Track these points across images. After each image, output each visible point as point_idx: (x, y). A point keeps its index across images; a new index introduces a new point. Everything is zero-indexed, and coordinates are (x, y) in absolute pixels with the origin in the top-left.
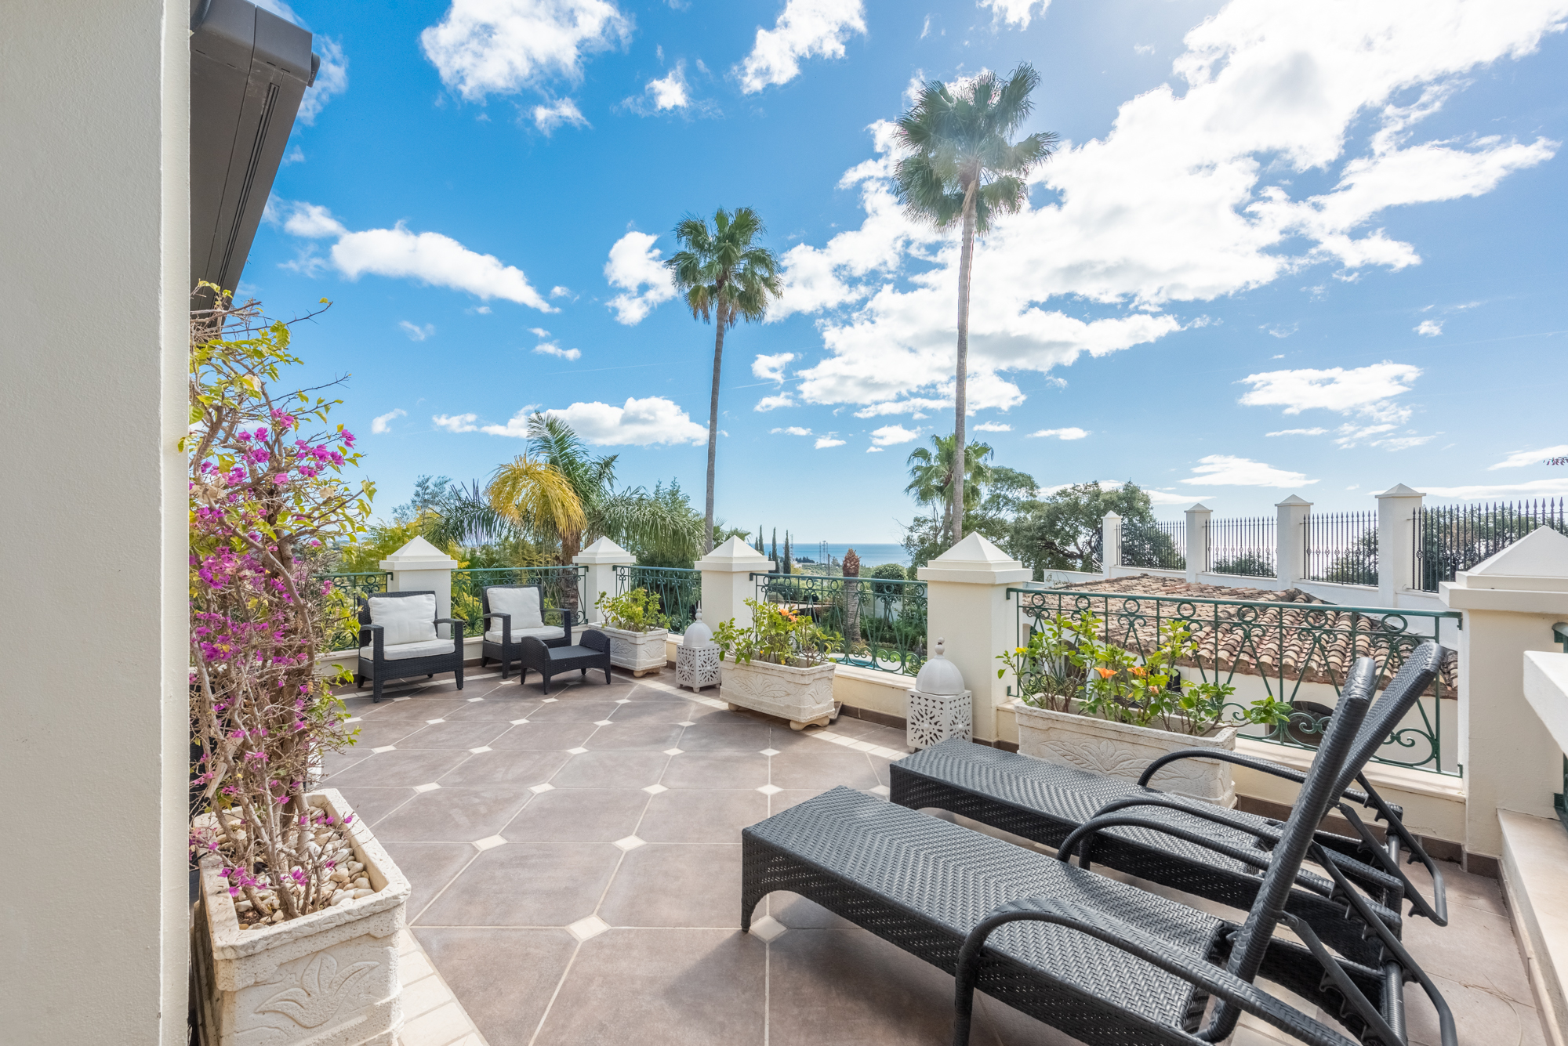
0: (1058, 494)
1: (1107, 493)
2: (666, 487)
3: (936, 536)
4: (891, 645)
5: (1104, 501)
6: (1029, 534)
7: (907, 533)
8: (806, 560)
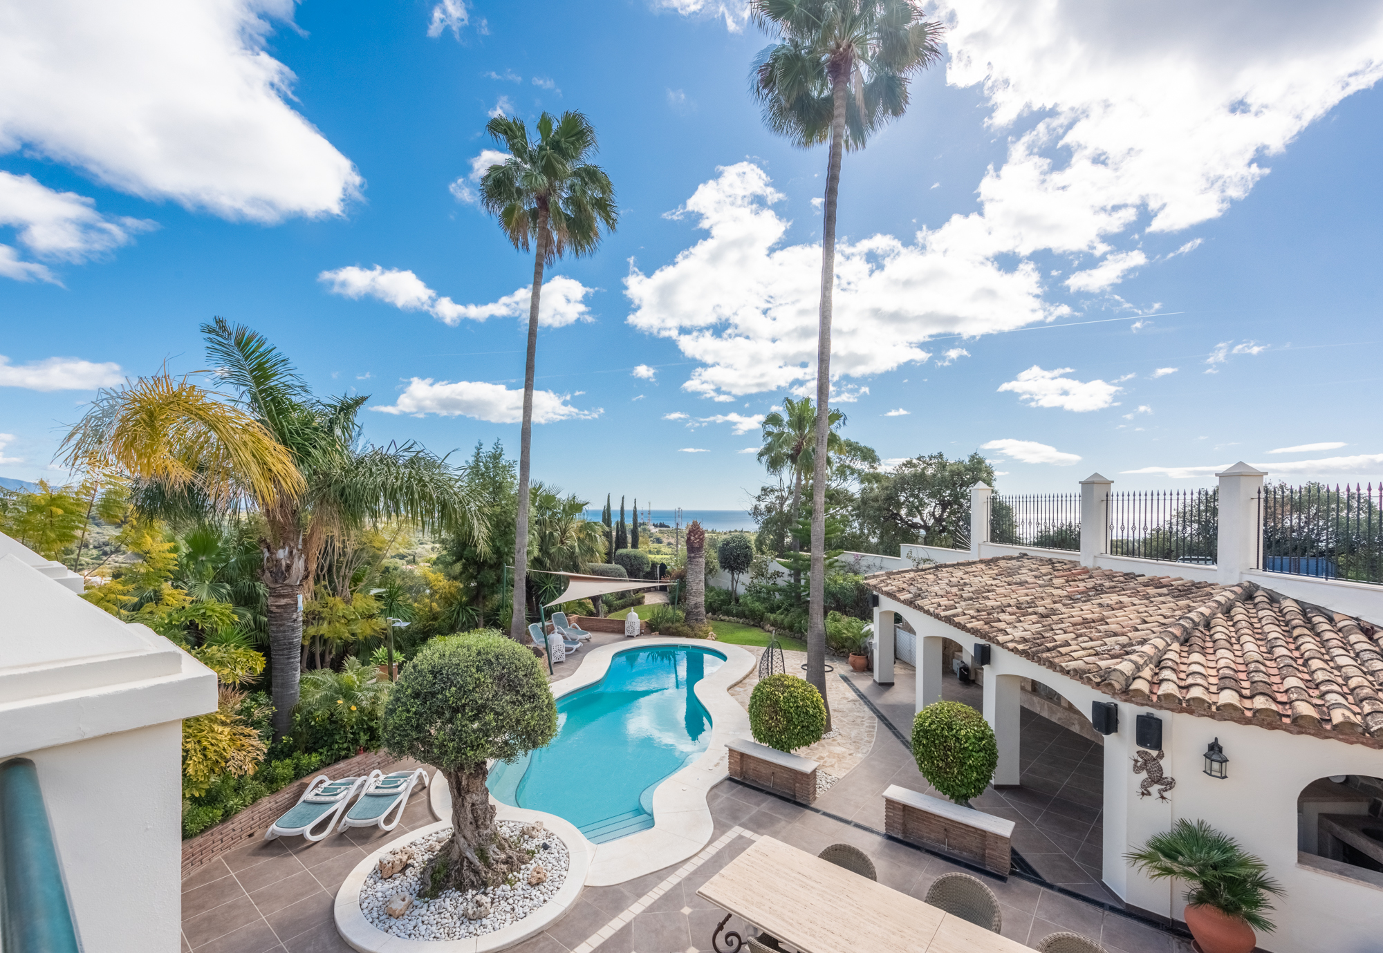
0: (904, 465)
1: (955, 464)
2: (488, 449)
3: (782, 505)
4: (738, 620)
5: (951, 471)
6: (876, 505)
7: (755, 502)
8: (662, 525)
